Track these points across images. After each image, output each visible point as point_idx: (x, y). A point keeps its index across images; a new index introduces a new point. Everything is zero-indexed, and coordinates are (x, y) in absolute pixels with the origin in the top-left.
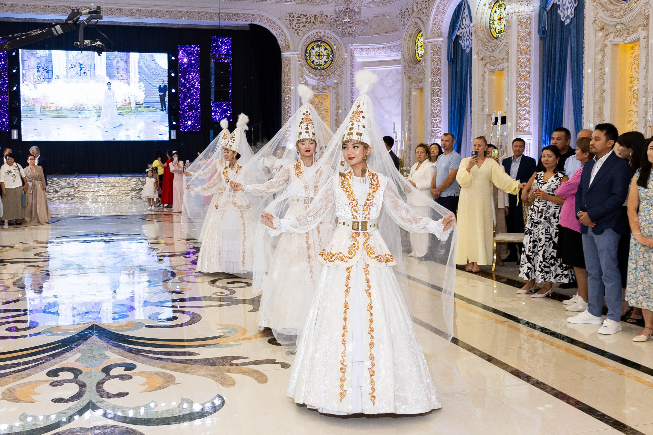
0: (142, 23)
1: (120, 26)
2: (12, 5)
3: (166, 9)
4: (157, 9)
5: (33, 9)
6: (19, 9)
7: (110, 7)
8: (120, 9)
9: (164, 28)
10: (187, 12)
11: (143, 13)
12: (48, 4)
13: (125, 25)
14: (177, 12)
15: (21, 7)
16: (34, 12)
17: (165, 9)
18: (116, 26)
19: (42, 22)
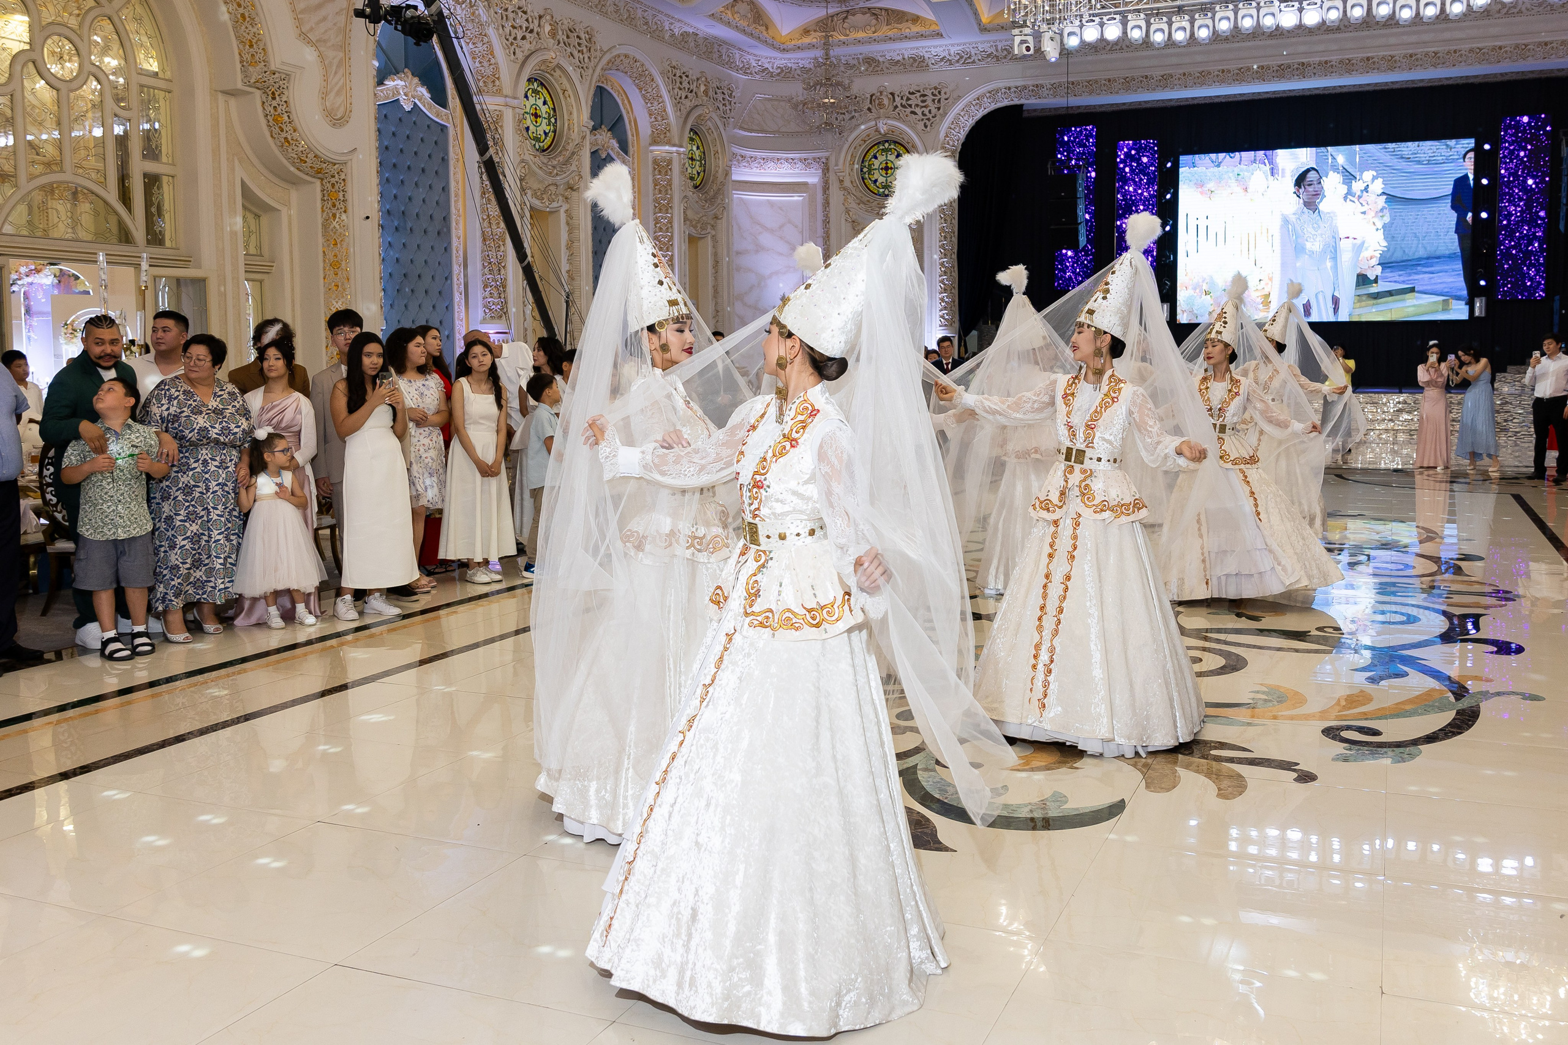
0: (1422, 81)
1: (1375, 92)
2: (1162, 76)
3: (1468, 46)
4: (1447, 48)
5: (1200, 80)
6: (1176, 82)
7: (1347, 57)
8: (1368, 59)
9: (1472, 84)
10: (1517, 46)
11: (1417, 60)
12: (1228, 67)
13: (1386, 88)
14: (1494, 49)
15: (1179, 79)
16: (1202, 84)
17: (1465, 47)
18: (1368, 92)
19: (1223, 101)
